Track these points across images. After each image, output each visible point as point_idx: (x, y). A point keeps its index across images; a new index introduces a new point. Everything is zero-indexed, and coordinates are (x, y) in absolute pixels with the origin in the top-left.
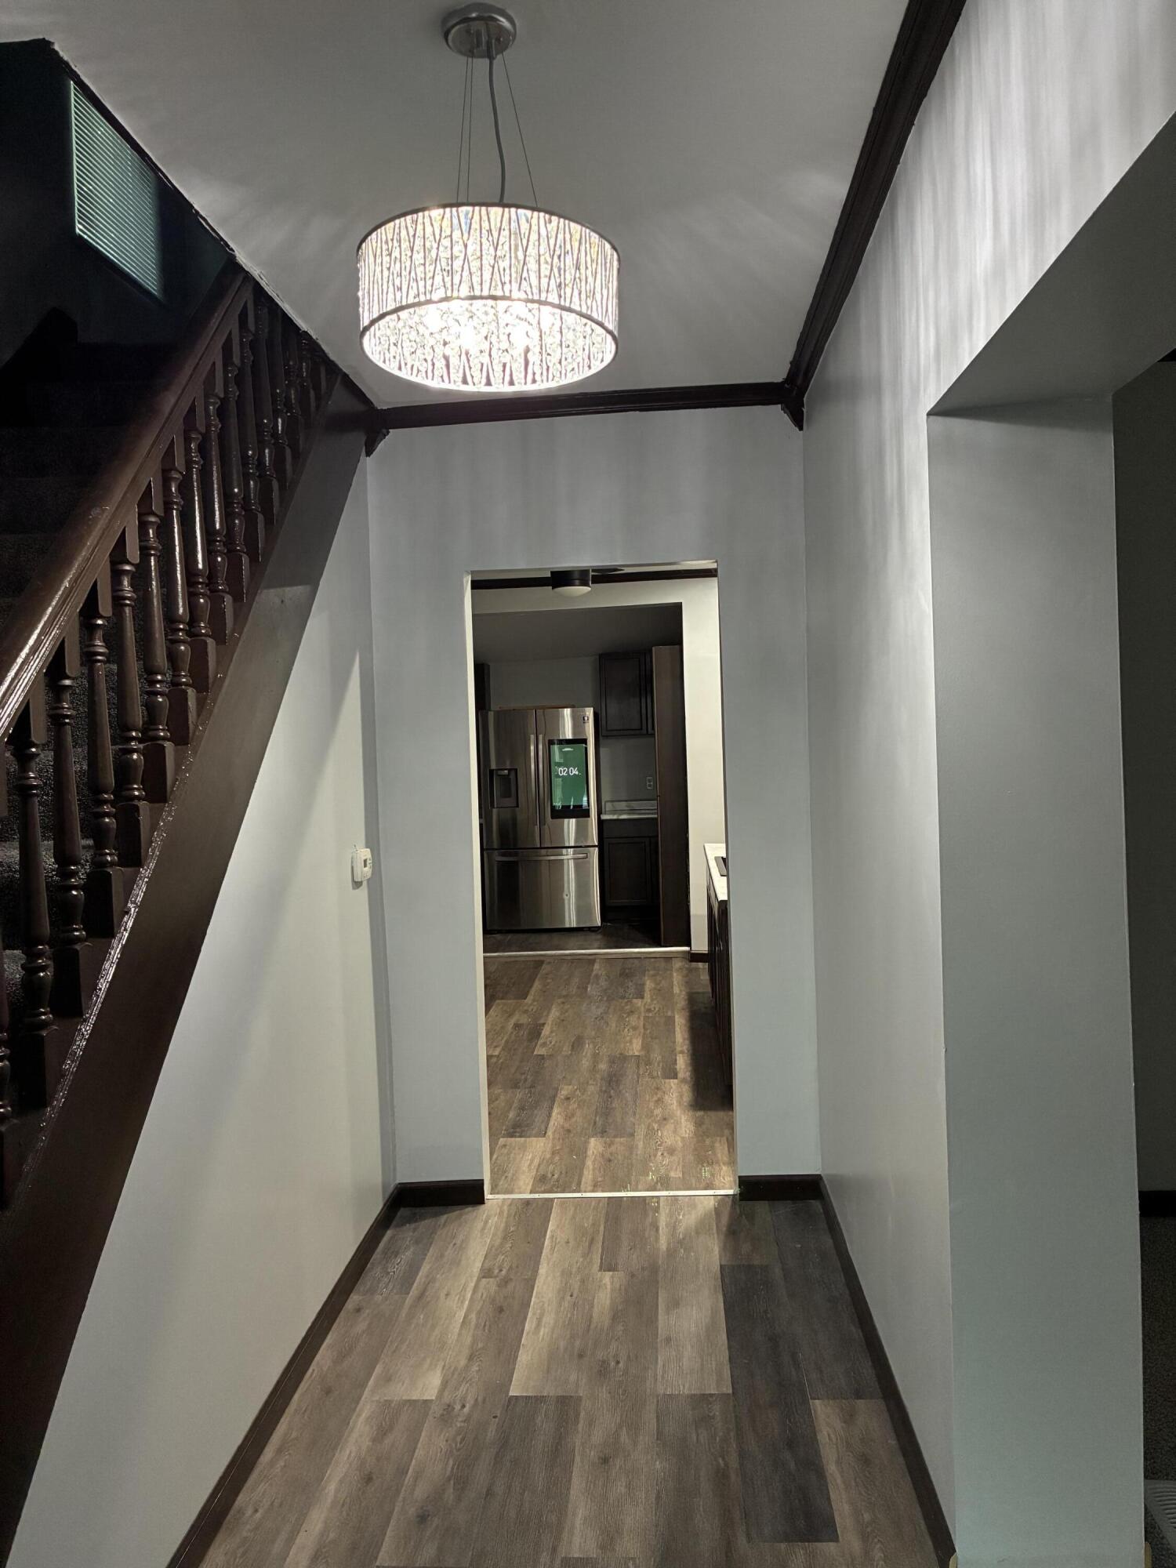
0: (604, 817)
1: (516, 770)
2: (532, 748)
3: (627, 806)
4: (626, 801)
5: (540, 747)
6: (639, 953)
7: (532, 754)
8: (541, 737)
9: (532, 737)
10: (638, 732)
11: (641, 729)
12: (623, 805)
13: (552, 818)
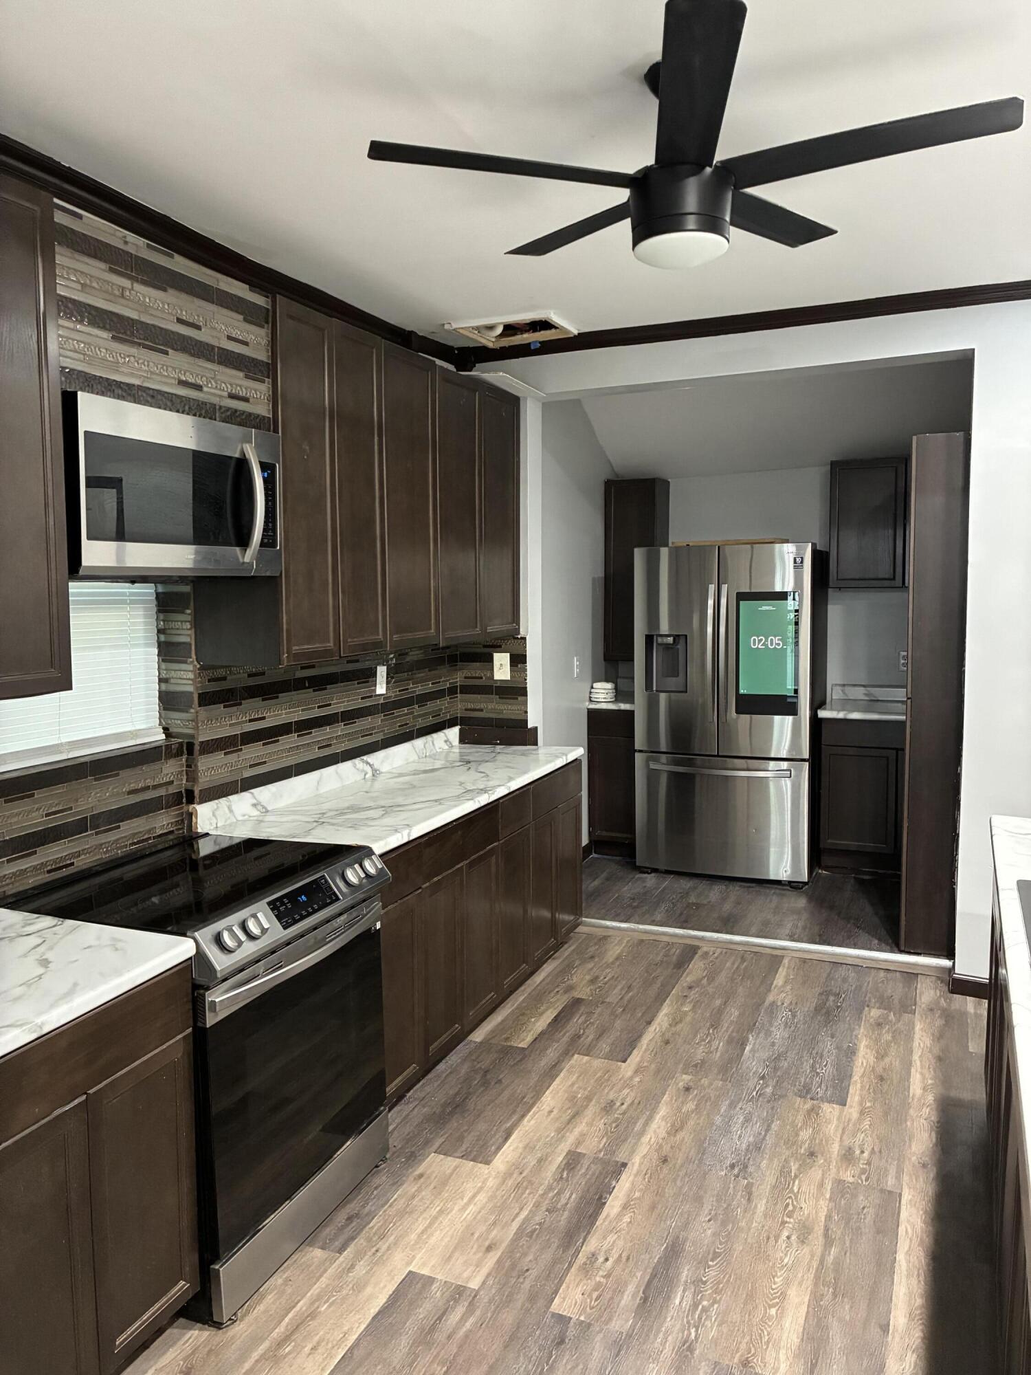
0: (822, 714)
1: (686, 636)
2: (711, 602)
3: (866, 695)
4: (864, 686)
5: (723, 601)
6: (858, 957)
7: (710, 611)
8: (724, 588)
9: (712, 588)
10: (886, 583)
11: (894, 578)
12: (859, 693)
13: (737, 712)
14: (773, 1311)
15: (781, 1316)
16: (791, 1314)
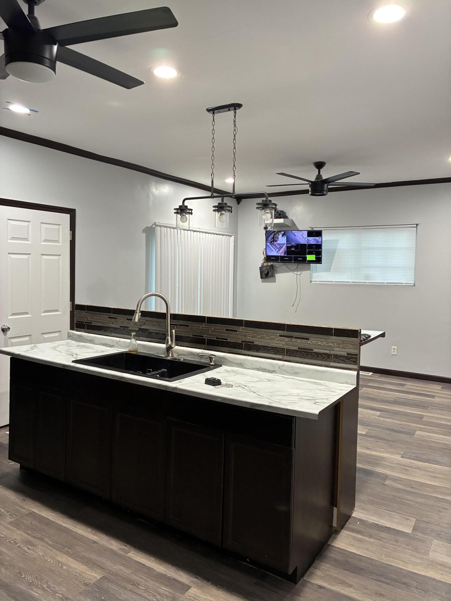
14: (65, 567)
15: (69, 566)
16: (70, 563)
